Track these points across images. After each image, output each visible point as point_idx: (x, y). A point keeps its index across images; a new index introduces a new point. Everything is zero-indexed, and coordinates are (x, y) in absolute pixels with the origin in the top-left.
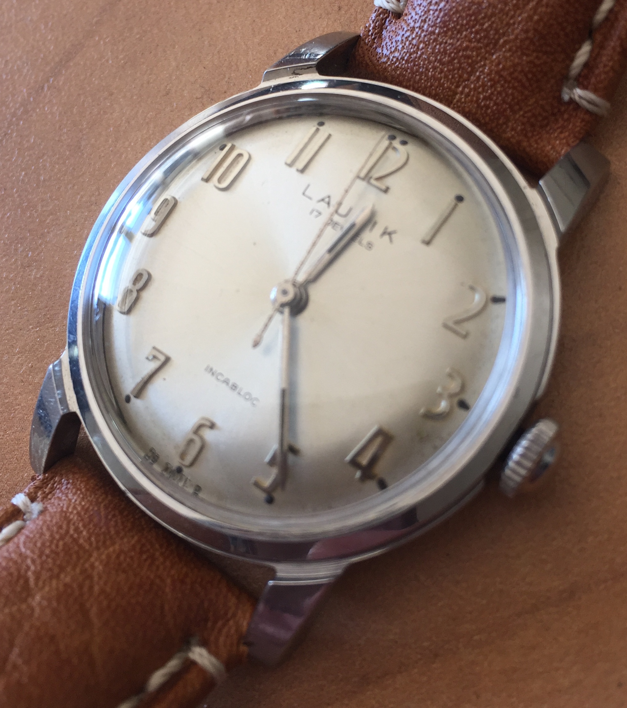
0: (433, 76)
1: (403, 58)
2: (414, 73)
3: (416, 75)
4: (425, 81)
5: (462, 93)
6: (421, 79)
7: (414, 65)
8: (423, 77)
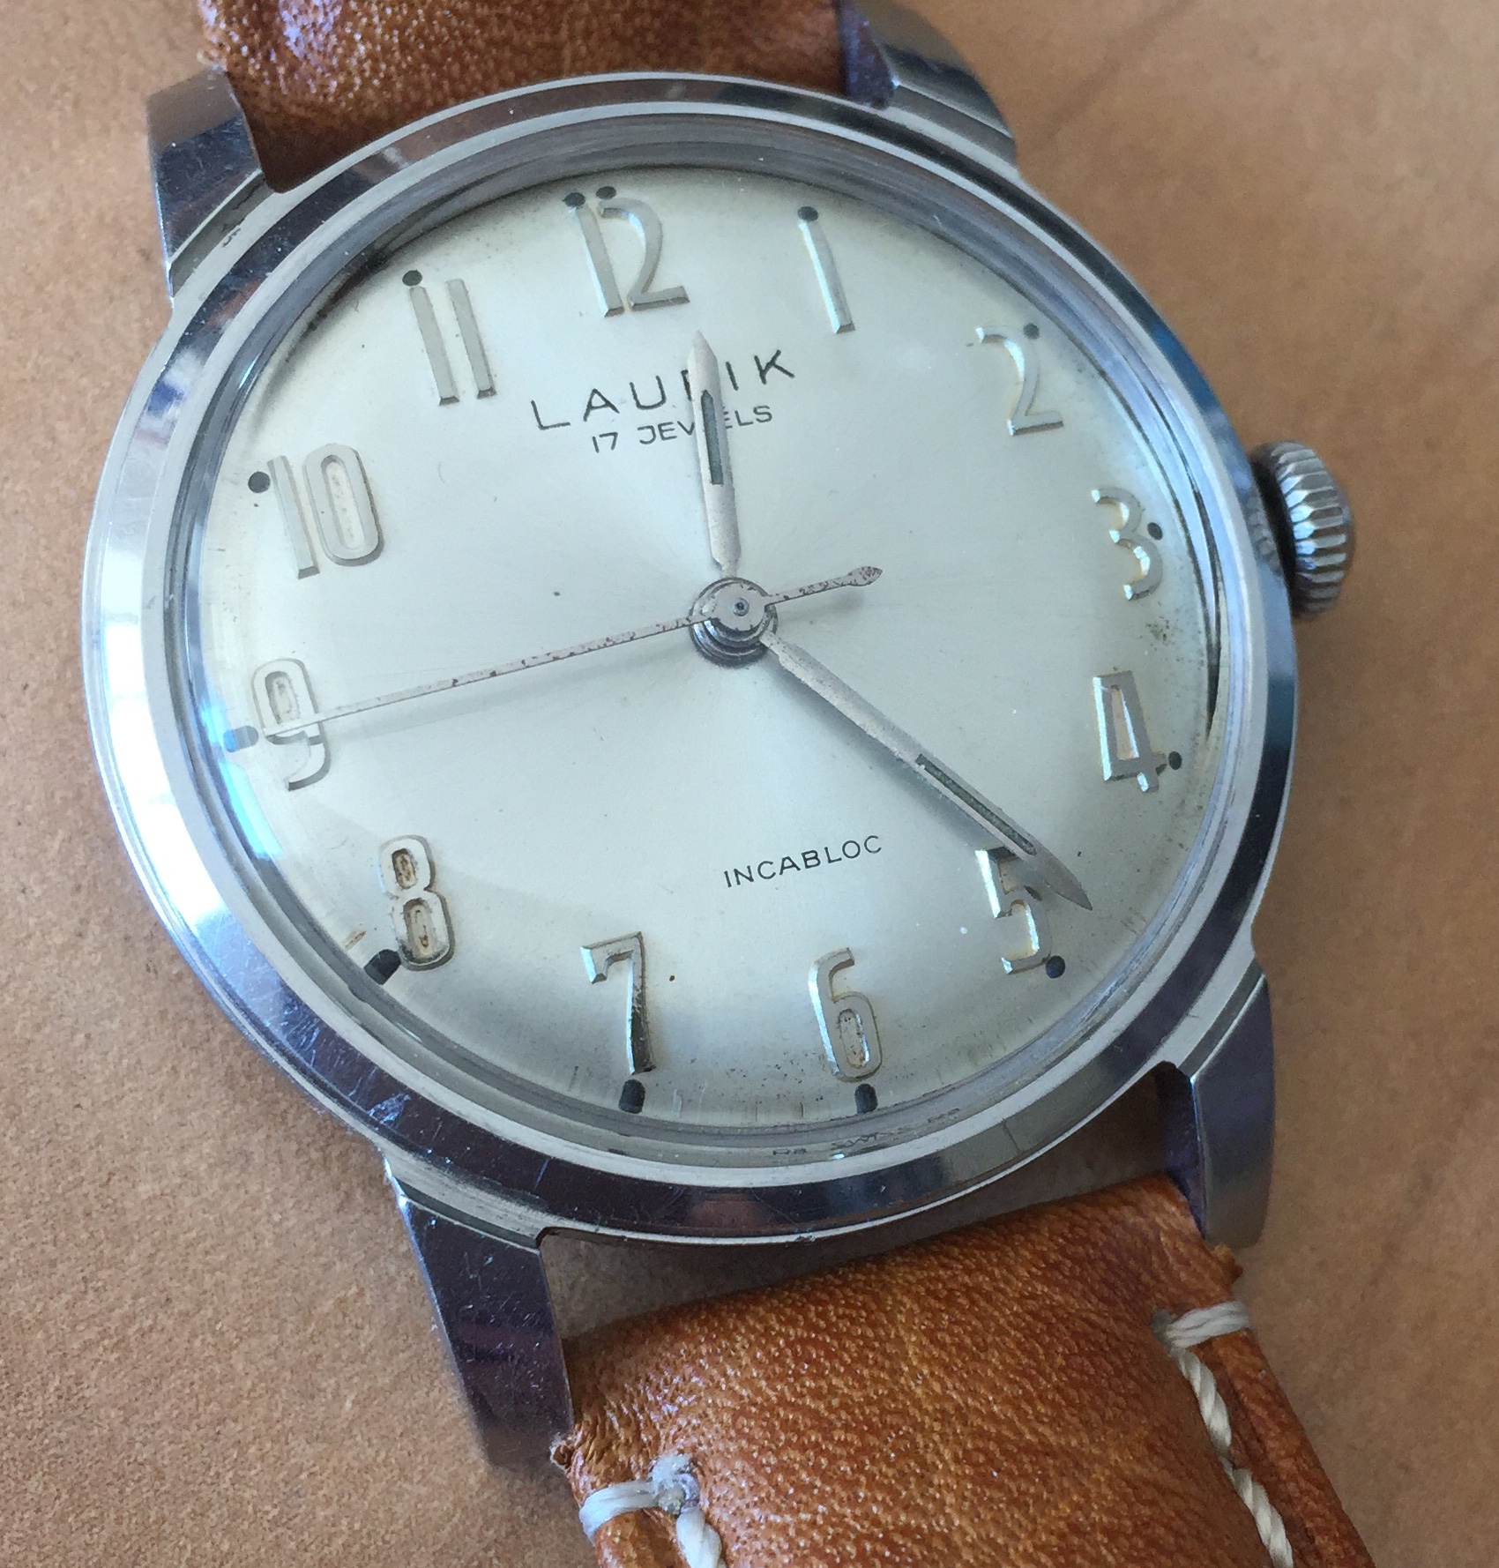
0: (491, 42)
1: (387, 50)
2: (441, 65)
3: (449, 66)
4: (477, 64)
5: (572, 38)
6: (464, 68)
7: (428, 46)
8: (468, 58)
